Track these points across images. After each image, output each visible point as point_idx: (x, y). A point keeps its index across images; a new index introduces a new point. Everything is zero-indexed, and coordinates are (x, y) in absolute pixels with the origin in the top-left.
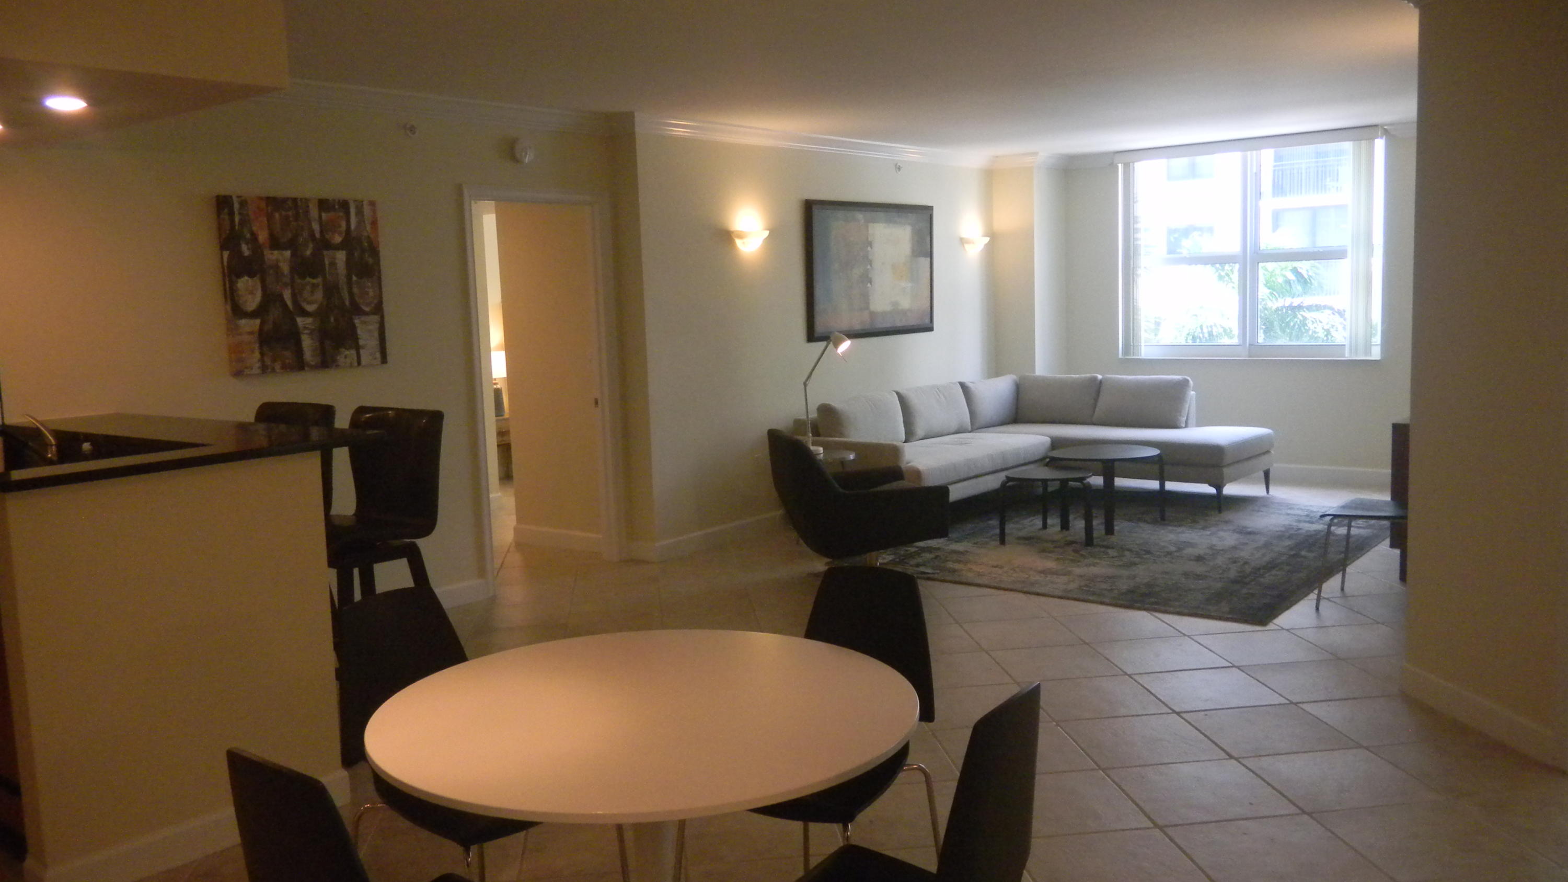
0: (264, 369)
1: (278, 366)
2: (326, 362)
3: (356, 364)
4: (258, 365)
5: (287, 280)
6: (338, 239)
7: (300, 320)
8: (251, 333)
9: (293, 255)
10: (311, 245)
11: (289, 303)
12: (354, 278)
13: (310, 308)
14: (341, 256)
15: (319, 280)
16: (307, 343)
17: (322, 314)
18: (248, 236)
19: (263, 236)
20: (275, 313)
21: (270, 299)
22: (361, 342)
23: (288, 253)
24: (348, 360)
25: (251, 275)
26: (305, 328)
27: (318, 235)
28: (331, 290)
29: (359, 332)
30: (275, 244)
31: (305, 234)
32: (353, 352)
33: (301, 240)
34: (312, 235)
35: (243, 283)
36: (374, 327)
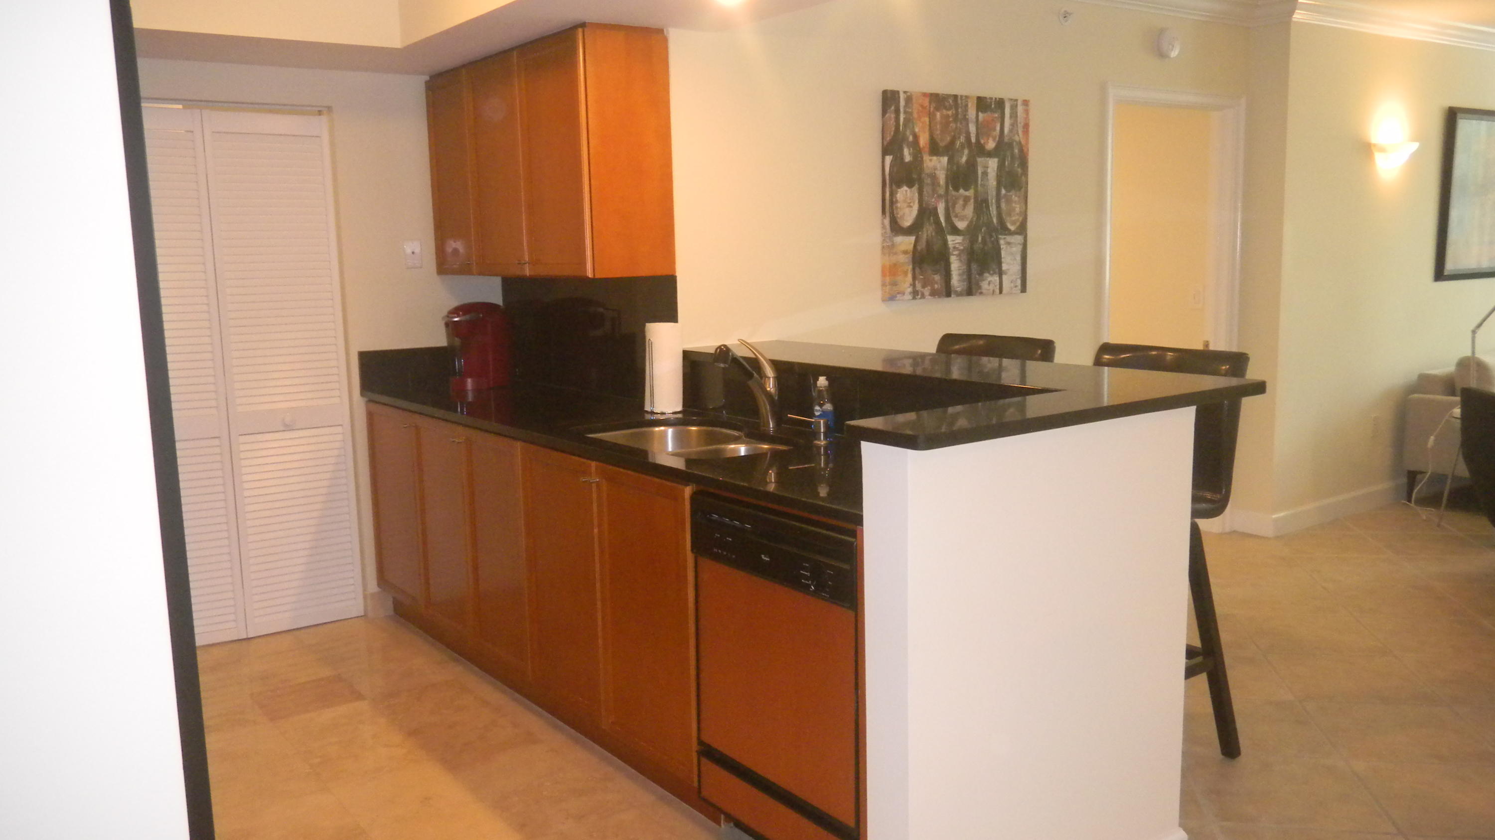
0: (915, 294)
1: (927, 291)
2: (971, 290)
3: (998, 291)
4: (910, 290)
5: (942, 191)
6: (991, 145)
7: (950, 238)
8: (905, 252)
9: (949, 161)
10: (966, 152)
11: (942, 219)
12: (1003, 191)
13: (961, 225)
14: (993, 164)
15: (970, 193)
16: (956, 265)
17: (972, 231)
18: (911, 138)
19: (924, 140)
20: (928, 231)
21: (926, 213)
22: (1004, 267)
23: (945, 160)
24: (991, 287)
25: (910, 186)
26: (954, 248)
27: (973, 140)
28: (981, 205)
29: (1003, 253)
30: (935, 150)
31: (962, 139)
32: (996, 278)
33: (958, 143)
34: (968, 138)
35: (904, 194)
36: (1017, 249)
